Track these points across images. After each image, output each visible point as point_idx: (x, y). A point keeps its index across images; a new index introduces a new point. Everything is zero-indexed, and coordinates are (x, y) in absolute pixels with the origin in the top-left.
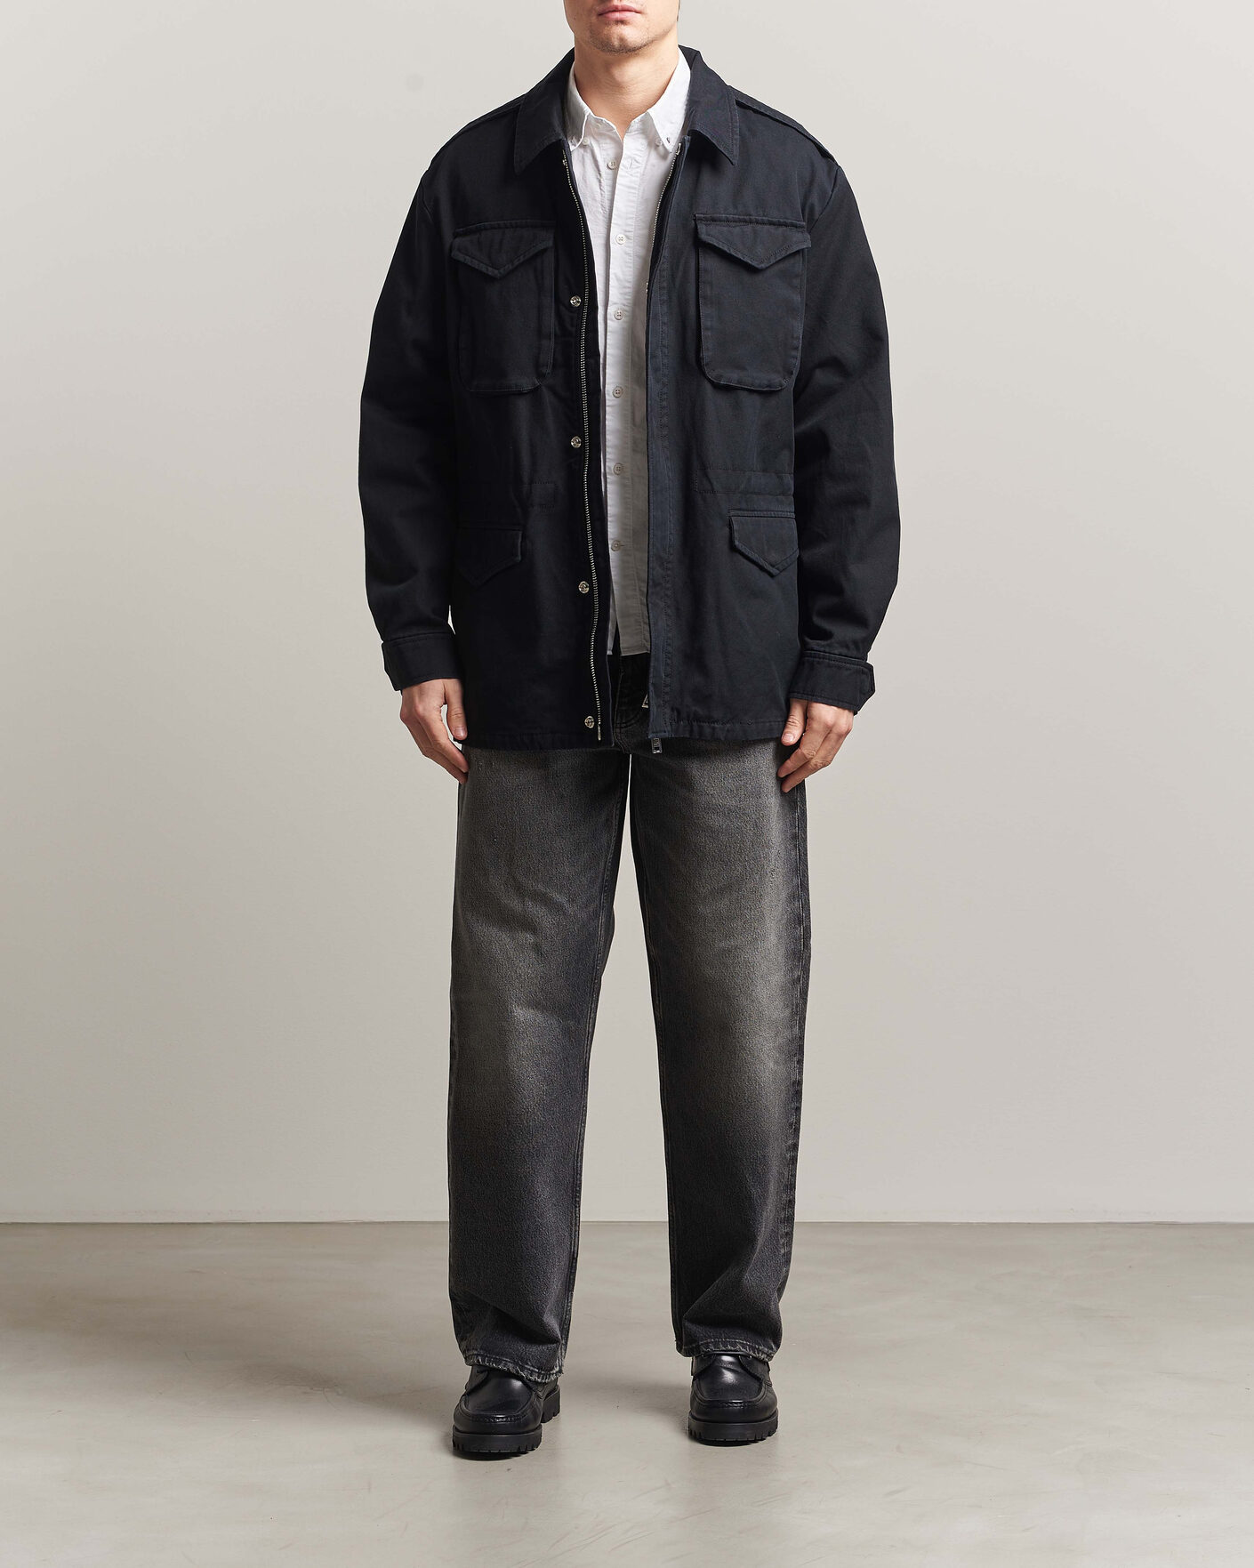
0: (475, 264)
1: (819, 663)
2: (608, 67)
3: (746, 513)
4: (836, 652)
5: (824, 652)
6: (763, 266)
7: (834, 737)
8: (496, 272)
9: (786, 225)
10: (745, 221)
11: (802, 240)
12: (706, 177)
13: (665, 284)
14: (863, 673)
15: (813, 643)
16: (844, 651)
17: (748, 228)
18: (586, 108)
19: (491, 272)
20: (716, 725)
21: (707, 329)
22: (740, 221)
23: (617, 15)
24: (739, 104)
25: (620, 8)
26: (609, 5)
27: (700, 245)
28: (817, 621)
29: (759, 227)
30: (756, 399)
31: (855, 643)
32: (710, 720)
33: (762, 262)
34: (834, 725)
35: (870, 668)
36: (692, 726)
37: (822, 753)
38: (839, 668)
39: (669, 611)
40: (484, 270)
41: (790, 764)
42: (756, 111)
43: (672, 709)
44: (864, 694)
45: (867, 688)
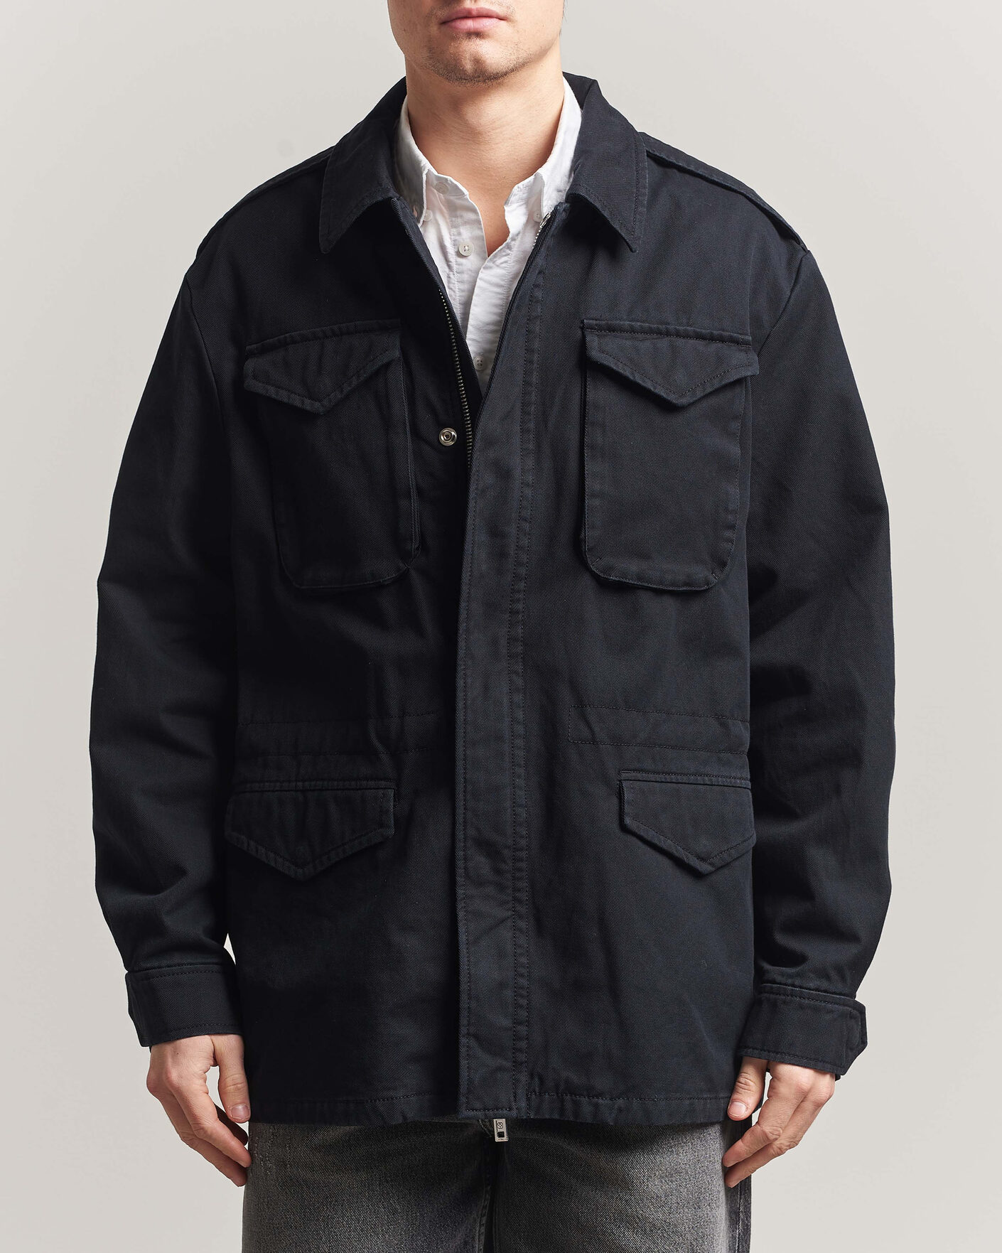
0: (283, 396)
1: (784, 1002)
2: (457, 105)
3: (651, 777)
4: (811, 985)
5: (793, 985)
6: (684, 401)
7: (807, 1106)
8: (317, 404)
9: (722, 340)
10: (659, 332)
11: (745, 364)
12: (601, 265)
13: (532, 426)
14: (852, 1017)
15: (774, 971)
16: (824, 984)
17: (664, 343)
18: (424, 161)
19: (308, 405)
20: (600, 1101)
21: (593, 496)
22: (651, 331)
23: (470, 24)
24: (650, 155)
25: (474, 13)
26: (458, 8)
27: (588, 367)
28: (781, 939)
29: (680, 342)
30: (670, 604)
31: (839, 970)
32: (591, 1092)
33: (682, 396)
34: (810, 1090)
35: (861, 1009)
36: (562, 1101)
37: (791, 1131)
38: (816, 1010)
39: (522, 924)
40: (298, 403)
41: (742, 1147)
42: (682, 170)
43: (532, 1076)
44: (852, 1049)
45: (857, 1040)
